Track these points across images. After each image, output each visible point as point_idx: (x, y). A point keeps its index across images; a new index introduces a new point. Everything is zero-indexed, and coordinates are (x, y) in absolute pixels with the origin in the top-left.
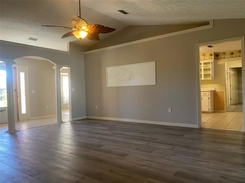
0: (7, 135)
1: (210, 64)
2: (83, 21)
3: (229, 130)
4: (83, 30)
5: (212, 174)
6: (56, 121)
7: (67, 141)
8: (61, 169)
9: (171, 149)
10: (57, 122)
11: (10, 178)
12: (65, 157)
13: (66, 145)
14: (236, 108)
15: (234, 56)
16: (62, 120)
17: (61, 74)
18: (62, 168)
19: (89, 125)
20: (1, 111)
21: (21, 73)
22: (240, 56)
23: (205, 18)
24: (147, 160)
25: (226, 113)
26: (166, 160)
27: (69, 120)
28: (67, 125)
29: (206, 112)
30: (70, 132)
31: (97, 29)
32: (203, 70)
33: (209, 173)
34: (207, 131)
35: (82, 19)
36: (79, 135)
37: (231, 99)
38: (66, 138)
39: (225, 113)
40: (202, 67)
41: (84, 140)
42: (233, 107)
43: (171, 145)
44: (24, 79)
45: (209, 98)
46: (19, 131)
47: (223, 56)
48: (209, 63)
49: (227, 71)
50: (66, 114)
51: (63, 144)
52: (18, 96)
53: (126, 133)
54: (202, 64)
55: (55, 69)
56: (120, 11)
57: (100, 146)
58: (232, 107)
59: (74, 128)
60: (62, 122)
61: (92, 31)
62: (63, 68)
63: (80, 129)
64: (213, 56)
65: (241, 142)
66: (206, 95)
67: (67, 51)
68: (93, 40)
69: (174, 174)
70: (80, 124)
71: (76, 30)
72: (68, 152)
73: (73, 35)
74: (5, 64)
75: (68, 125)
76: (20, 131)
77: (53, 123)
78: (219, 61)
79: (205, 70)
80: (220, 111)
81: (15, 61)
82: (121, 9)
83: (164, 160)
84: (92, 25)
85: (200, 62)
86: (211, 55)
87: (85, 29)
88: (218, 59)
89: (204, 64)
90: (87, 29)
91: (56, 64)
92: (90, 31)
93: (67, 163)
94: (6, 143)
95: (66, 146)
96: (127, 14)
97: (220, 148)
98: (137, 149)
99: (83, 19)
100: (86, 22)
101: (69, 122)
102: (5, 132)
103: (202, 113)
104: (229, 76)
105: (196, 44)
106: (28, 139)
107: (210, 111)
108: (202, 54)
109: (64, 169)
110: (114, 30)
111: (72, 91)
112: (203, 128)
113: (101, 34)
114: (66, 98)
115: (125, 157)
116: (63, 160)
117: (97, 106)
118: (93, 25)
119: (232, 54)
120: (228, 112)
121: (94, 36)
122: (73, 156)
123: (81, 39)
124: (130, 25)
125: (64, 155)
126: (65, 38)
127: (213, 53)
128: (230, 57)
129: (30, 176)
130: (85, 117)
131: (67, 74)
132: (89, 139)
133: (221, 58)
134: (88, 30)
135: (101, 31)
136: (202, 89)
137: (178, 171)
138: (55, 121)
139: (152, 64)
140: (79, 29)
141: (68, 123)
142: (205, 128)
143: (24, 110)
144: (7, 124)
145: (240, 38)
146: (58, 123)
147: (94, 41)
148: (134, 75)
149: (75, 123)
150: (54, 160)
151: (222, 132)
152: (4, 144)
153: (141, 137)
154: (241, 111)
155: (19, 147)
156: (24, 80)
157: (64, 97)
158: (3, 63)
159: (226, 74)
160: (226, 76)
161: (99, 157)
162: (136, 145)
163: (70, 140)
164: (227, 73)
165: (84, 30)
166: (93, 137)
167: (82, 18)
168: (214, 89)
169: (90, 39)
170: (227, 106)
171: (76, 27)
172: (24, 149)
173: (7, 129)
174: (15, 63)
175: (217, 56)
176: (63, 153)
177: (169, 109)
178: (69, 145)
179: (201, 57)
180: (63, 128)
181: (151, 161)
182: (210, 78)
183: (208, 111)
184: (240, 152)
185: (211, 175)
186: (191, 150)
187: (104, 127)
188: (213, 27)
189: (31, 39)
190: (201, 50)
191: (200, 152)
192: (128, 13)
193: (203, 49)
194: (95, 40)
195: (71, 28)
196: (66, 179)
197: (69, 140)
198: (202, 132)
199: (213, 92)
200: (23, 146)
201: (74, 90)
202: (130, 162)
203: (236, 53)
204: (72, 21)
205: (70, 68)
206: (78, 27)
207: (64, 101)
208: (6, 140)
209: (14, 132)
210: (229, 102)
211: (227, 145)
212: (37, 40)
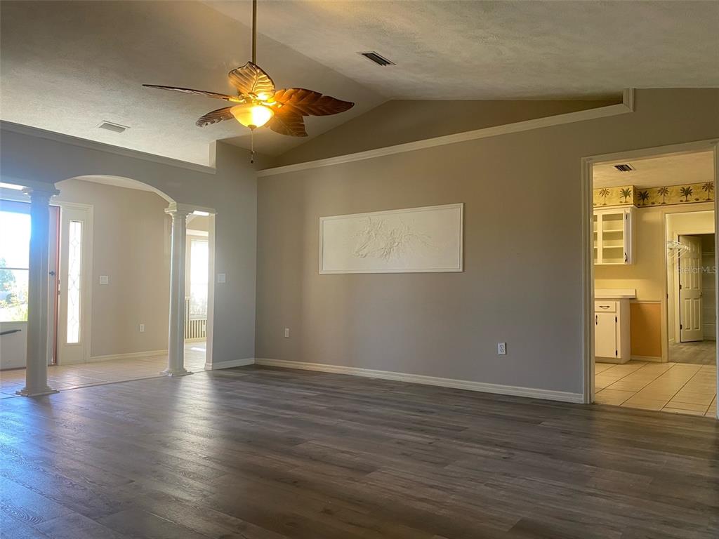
0: (22, 402)
1: (622, 219)
2: (261, 77)
3: (676, 411)
4: (259, 102)
5: (622, 530)
6: (167, 369)
7: (197, 424)
8: (177, 500)
9: (504, 458)
10: (168, 372)
11: (28, 519)
12: (192, 468)
13: (195, 434)
14: (696, 354)
15: (691, 198)
16: (185, 367)
17: (188, 232)
18: (182, 499)
19: (262, 384)
20: (2, 334)
21: (72, 224)
22: (709, 199)
23: (609, 84)
24: (432, 487)
25: (665, 365)
26: (488, 488)
27: (203, 366)
28: (197, 380)
29: (607, 361)
30: (206, 401)
31: (300, 103)
32: (600, 236)
33: (613, 528)
34: (610, 412)
35: (258, 71)
36: (232, 410)
37: (681, 326)
38: (195, 417)
39: (663, 365)
40: (599, 227)
41: (247, 423)
42: (687, 349)
43: (501, 446)
44: (79, 241)
45: (616, 318)
46: (56, 392)
47: (661, 199)
48: (619, 217)
49: (671, 242)
50: (195, 351)
51: (185, 431)
52: (58, 292)
53: (373, 410)
54: (600, 219)
55: (171, 217)
56: (366, 55)
57: (294, 442)
58: (683, 349)
59: (220, 390)
60: (185, 373)
61: (286, 106)
62: (196, 213)
63: (236, 394)
64: (632, 196)
65: (710, 446)
66: (609, 310)
67: (208, 166)
68: (286, 134)
69: (512, 527)
70: (236, 378)
71: (241, 101)
72: (200, 455)
73: (230, 117)
74: (30, 194)
75: (201, 380)
76: (59, 392)
77: (158, 374)
78: (648, 212)
79: (606, 236)
80: (649, 358)
81: (57, 186)
82: (369, 51)
83: (483, 487)
84: (286, 90)
85: (594, 214)
86: (626, 193)
87: (266, 101)
88: (644, 206)
89: (606, 218)
90: (271, 100)
91: (175, 202)
92: (280, 106)
93: (196, 485)
94: (17, 424)
95: (193, 438)
96: (387, 65)
97: (647, 461)
98: (404, 454)
99: (262, 71)
100: (269, 78)
101: (206, 373)
102: (17, 393)
103: (596, 362)
104: (676, 258)
105: (582, 158)
106: (82, 414)
107: (619, 356)
108: (600, 190)
109: (188, 501)
110: (349, 105)
111: (219, 282)
112: (597, 404)
113: (311, 116)
114: (198, 305)
115: (368, 476)
116: (185, 476)
117: (288, 329)
118: (290, 90)
119: (687, 192)
120: (673, 364)
121: (291, 123)
122: (213, 465)
123: (252, 127)
124: (393, 98)
125: (189, 461)
126: (207, 124)
127: (631, 189)
128: (681, 201)
129: (87, 516)
130: (251, 361)
131: (206, 234)
132: (262, 421)
133: (653, 203)
134: (275, 103)
135: (313, 109)
136: (597, 293)
137: (521, 521)
138: (164, 368)
139: (455, 212)
140: (248, 101)
141: (201, 374)
142: (602, 405)
143: (73, 334)
144: (24, 372)
145: (711, 143)
146: (170, 375)
147: (290, 136)
148: (400, 240)
149: (222, 376)
150: (158, 476)
151: (655, 418)
152: (13, 426)
153: (414, 423)
154: (712, 361)
155: (56, 437)
156: (79, 245)
157: (192, 300)
158: (24, 190)
159: (668, 251)
160: (669, 258)
161: (290, 471)
162: (398, 443)
163: (206, 422)
164: (671, 249)
165: (264, 103)
166: (275, 417)
167: (258, 68)
168: (631, 293)
169: (277, 132)
170: (670, 346)
171: (240, 93)
172: (71, 442)
173: (21, 384)
174: (57, 192)
175: (642, 197)
176: (184, 456)
177: (499, 345)
178: (202, 435)
179: (597, 199)
180: (186, 388)
181: (444, 489)
182: (622, 262)
183: (615, 356)
184: (707, 473)
185: (621, 534)
186: (561, 462)
187: (308, 389)
188: (634, 109)
189: (107, 126)
190: (596, 178)
191: (587, 469)
192: (388, 63)
193: (603, 175)
194: (292, 135)
195: (226, 97)
196: (193, 530)
197: (204, 421)
198: (596, 415)
199: (628, 302)
200: (68, 434)
201: (223, 278)
202: (383, 490)
203: (699, 191)
204: (230, 76)
205: (214, 215)
206: (245, 95)
207: (191, 313)
208: (17, 416)
209: (43, 395)
210: (675, 335)
211: (669, 454)
212: (124, 129)
